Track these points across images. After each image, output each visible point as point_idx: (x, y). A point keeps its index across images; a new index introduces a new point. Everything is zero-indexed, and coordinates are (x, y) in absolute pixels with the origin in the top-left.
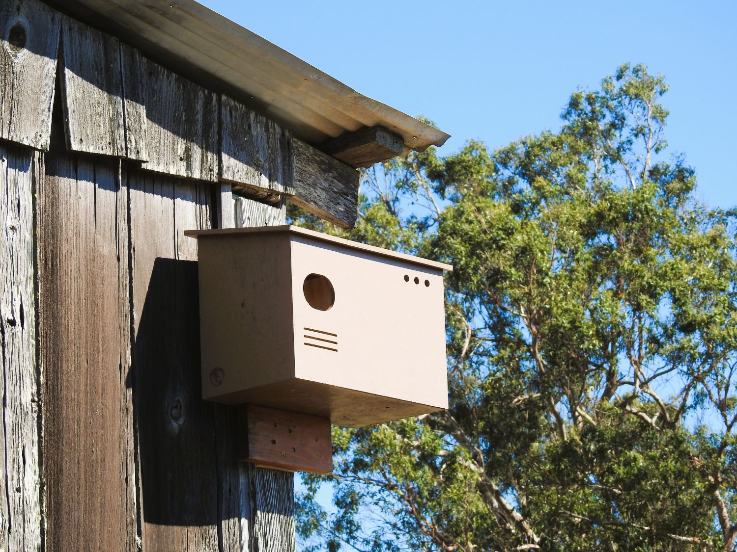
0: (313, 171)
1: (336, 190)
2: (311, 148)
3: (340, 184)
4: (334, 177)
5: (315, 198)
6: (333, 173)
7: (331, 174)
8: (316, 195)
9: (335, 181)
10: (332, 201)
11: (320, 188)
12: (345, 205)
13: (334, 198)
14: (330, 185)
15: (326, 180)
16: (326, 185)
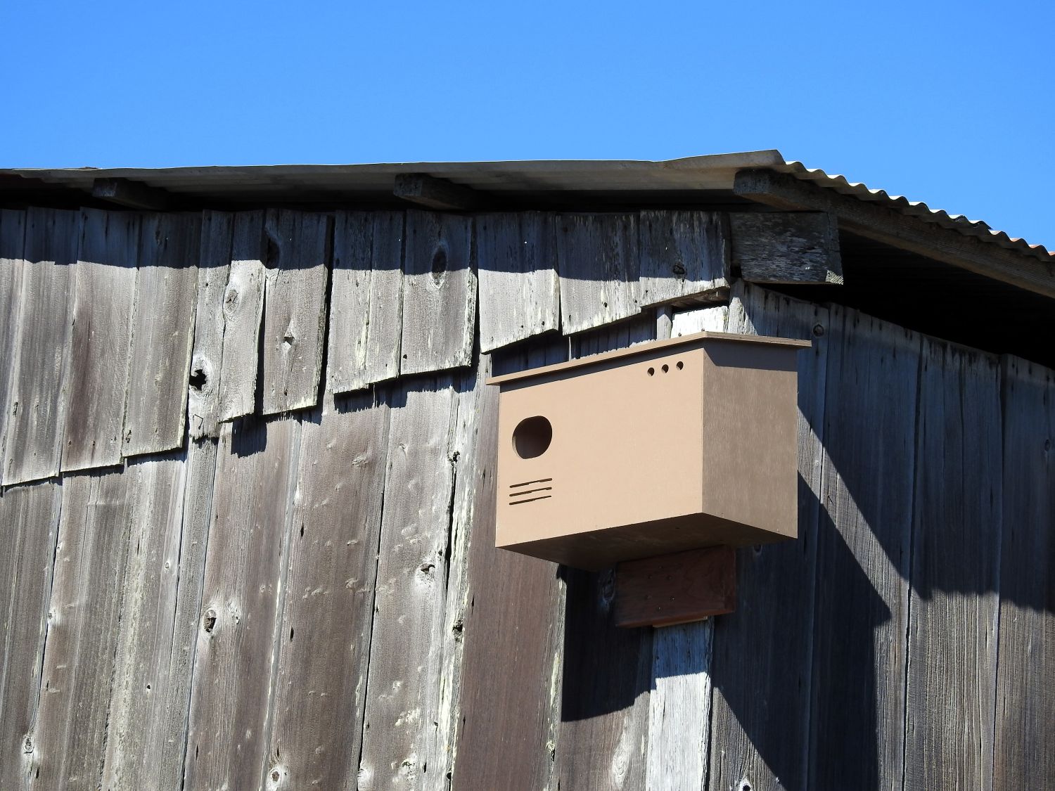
0: (767, 241)
1: (797, 249)
2: (760, 215)
3: (801, 240)
4: (793, 235)
5: (774, 270)
6: (790, 231)
7: (788, 234)
8: (774, 267)
9: (794, 238)
10: (795, 265)
11: (778, 256)
12: (811, 261)
13: (796, 260)
14: (789, 247)
15: (783, 243)
16: (784, 249)
